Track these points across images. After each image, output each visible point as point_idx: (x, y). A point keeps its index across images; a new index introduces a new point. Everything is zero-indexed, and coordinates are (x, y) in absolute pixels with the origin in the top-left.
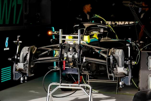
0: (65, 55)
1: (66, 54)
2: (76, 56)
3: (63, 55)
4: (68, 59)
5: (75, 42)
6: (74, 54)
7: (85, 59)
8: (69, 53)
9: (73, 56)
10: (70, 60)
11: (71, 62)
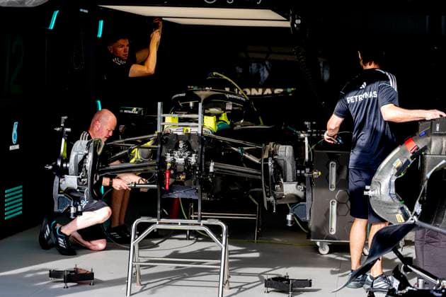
0: (169, 159)
1: (171, 156)
2: (193, 160)
3: (165, 158)
4: (176, 167)
5: (187, 130)
6: (189, 156)
7: (214, 167)
8: (176, 154)
9: (186, 160)
10: (180, 168)
11: (181, 173)
